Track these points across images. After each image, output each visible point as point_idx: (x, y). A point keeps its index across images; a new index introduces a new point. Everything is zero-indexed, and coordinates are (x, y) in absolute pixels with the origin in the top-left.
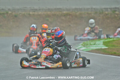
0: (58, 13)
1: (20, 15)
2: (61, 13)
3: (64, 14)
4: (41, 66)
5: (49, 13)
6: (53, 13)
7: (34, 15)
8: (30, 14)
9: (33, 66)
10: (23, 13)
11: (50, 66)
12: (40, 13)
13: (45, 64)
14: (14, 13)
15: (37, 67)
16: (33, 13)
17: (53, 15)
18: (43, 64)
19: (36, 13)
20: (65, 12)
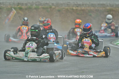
0: (101, 8)
1: (64, 9)
2: (104, 8)
3: (107, 9)
4: (89, 55)
5: (92, 8)
6: (96, 8)
7: (77, 10)
8: (73, 9)
9: (81, 55)
10: (67, 8)
11: (97, 55)
12: (83, 8)
13: (92, 54)
14: (57, 8)
15: (85, 56)
16: (77, 8)
17: (96, 10)
18: (91, 53)
19: (79, 8)
20: (108, 8)
